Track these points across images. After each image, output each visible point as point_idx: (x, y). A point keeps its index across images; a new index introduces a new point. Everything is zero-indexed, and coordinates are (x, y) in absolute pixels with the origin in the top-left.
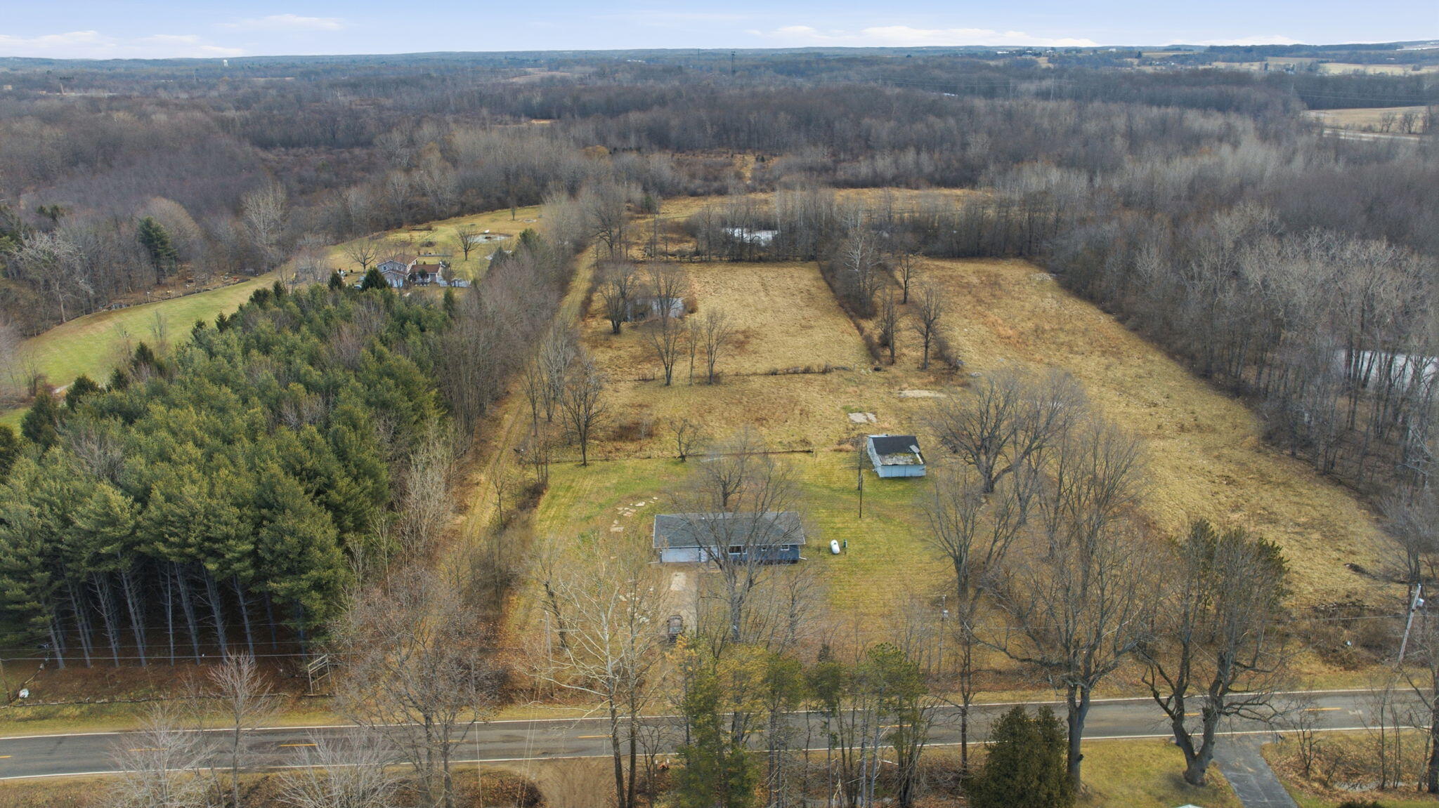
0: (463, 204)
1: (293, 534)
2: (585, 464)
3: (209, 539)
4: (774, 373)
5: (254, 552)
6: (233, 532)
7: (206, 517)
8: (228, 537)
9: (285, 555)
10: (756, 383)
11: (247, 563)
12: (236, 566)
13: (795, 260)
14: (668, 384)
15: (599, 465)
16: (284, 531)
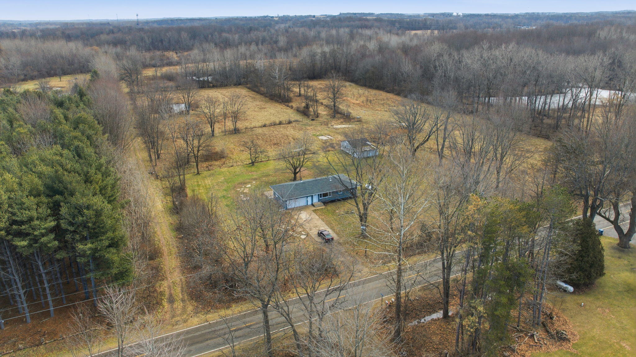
0: (25, 75)
1: (88, 208)
2: (198, 173)
3: (14, 222)
4: (265, 126)
5: (58, 226)
6: (35, 214)
7: (10, 206)
8: (31, 219)
9: (84, 225)
10: (260, 131)
11: (52, 236)
12: (44, 239)
13: (230, 86)
14: (213, 135)
15: (205, 173)
16: (81, 207)
